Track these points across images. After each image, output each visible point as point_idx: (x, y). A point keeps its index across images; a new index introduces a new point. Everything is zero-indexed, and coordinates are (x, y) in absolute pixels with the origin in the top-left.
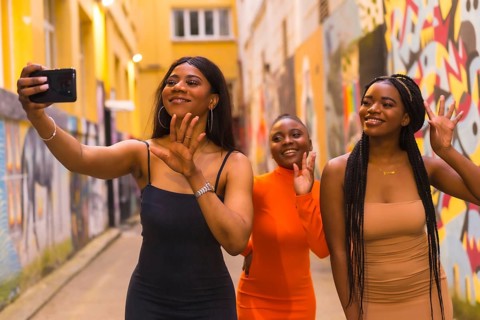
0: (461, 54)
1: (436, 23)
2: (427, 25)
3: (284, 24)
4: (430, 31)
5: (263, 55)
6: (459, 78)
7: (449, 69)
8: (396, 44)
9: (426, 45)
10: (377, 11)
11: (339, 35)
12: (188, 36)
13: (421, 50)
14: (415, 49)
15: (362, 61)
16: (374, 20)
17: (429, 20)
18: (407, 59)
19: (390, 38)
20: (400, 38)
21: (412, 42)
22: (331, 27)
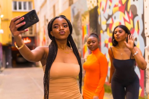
0: (130, 15)
1: (120, 5)
2: (115, 6)
3: (54, 7)
4: (117, 8)
5: (45, 17)
6: (129, 23)
7: (125, 20)
8: (102, 12)
9: (115, 12)
10: (94, 2)
11: (78, 9)
12: (18, 10)
13: (113, 14)
14: (110, 14)
15: (90, 17)
16: (93, 5)
17: (117, 4)
18: (107, 17)
19: (100, 11)
20: (104, 10)
21: (109, 12)
22: (74, 7)
